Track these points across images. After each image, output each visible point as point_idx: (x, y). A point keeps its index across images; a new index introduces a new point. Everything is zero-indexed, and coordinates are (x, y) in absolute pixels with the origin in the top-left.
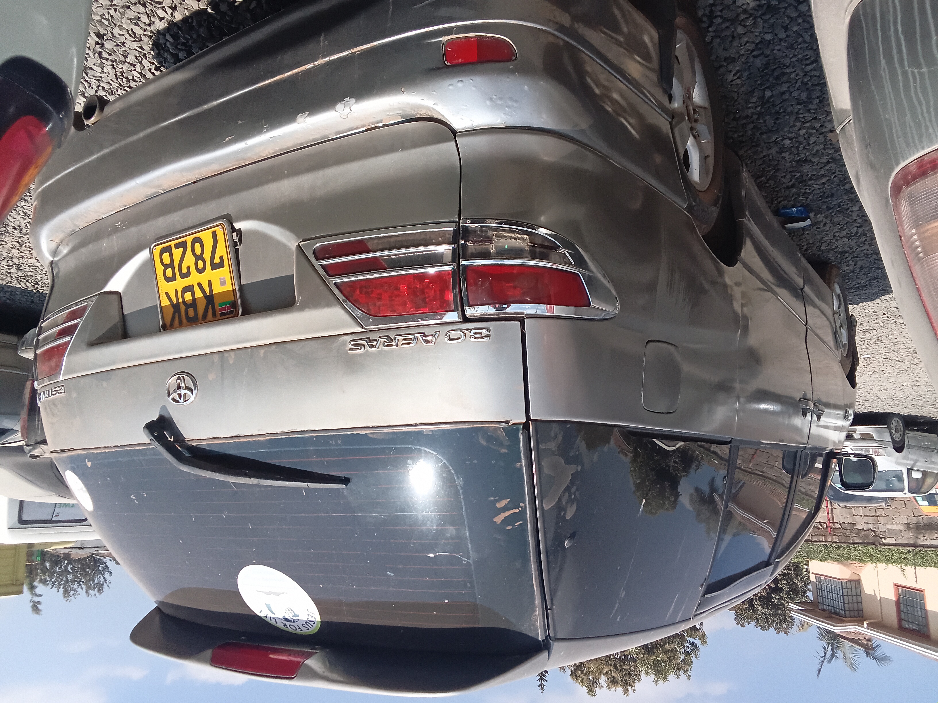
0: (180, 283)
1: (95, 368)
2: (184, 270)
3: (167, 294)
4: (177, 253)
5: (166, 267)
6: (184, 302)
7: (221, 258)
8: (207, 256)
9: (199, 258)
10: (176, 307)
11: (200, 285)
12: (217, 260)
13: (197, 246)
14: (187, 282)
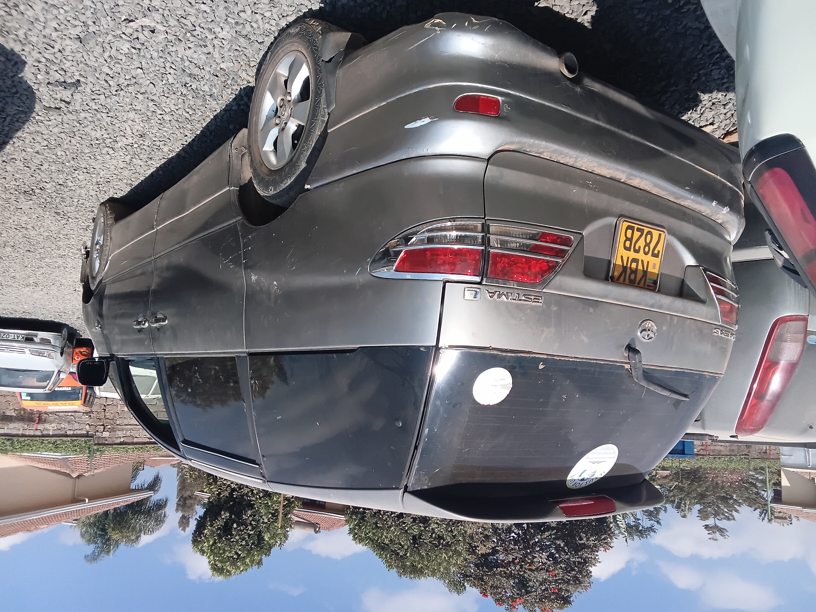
0: (632, 255)
1: (586, 296)
2: (637, 248)
3: (622, 257)
4: (637, 234)
5: (627, 239)
6: (630, 268)
7: (659, 251)
8: (652, 246)
9: (647, 245)
10: (625, 268)
11: (642, 261)
12: (656, 252)
13: (649, 236)
14: (636, 256)
